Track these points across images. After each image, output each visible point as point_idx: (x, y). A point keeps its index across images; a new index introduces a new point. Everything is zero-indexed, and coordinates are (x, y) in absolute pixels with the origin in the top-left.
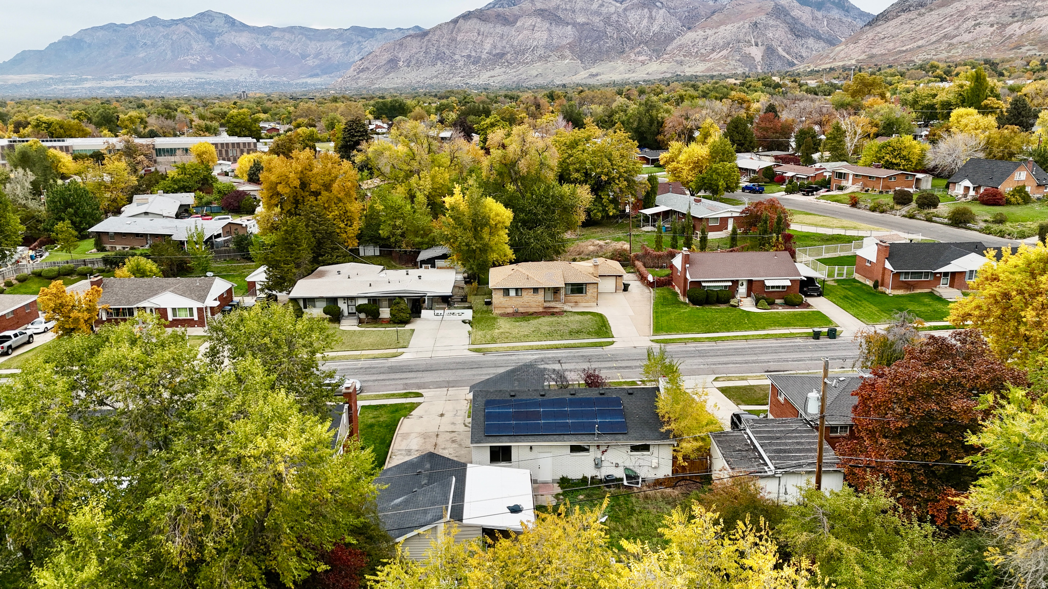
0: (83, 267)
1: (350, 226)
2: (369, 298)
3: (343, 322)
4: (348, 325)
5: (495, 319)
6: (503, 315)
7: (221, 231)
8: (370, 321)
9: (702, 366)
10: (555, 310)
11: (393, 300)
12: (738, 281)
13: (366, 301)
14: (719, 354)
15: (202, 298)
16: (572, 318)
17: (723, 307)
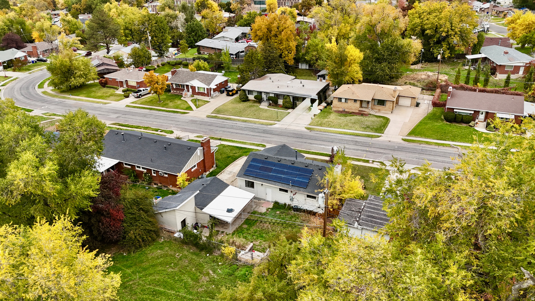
0: (185, 61)
1: (291, 53)
2: (275, 94)
3: (262, 103)
4: (264, 106)
5: (330, 113)
6: (336, 111)
7: (244, 50)
8: (273, 105)
9: (415, 159)
10: (365, 113)
11: (285, 96)
12: (479, 111)
13: (273, 95)
14: (431, 154)
15: (209, 84)
16: (371, 119)
17: (464, 125)
